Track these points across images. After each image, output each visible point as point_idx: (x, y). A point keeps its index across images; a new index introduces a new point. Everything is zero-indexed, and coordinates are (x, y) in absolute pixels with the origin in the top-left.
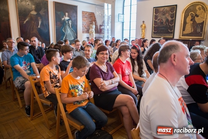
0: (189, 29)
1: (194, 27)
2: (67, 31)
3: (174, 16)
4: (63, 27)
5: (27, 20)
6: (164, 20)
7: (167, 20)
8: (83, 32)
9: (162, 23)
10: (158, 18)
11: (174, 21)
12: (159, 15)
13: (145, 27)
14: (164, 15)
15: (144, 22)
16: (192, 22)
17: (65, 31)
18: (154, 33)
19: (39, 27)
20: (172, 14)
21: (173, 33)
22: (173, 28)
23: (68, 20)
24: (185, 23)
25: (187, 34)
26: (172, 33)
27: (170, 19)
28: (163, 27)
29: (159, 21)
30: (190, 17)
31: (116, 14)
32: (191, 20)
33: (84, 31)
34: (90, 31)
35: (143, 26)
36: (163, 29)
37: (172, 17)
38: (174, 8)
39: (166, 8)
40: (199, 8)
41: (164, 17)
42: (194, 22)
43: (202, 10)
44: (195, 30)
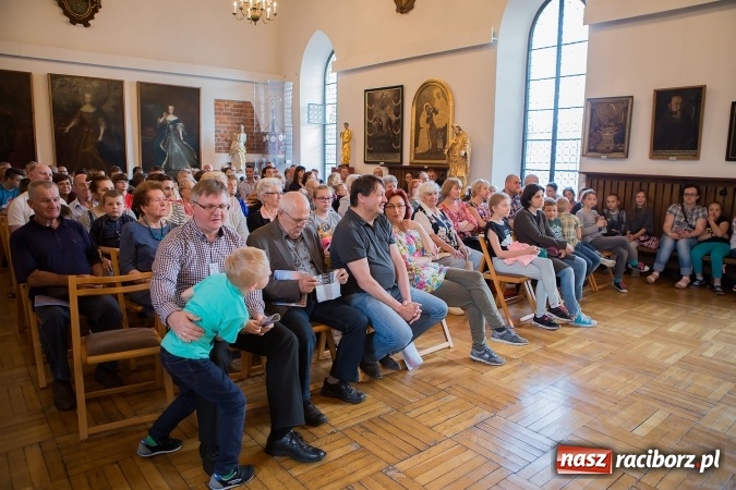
0: (425, 145)
1: (432, 137)
2: (172, 148)
3: (399, 111)
4: (162, 138)
5: (72, 124)
6: (384, 121)
7: (389, 120)
8: (218, 150)
9: (380, 127)
10: (374, 117)
11: (400, 124)
13: (350, 138)
14: (383, 108)
15: (346, 125)
16: (428, 126)
17: (167, 148)
18: (369, 151)
19: (100, 138)
21: (401, 151)
22: (399, 140)
23: (174, 123)
24: (418, 128)
26: (397, 151)
27: (394, 118)
29: (376, 123)
30: (426, 114)
31: (303, 104)
32: (428, 121)
33: (220, 149)
34: (232, 147)
35: (346, 134)
36: (383, 141)
37: (397, 115)
38: (399, 91)
39: (386, 92)
40: (438, 94)
41: (383, 112)
42: (432, 125)
43: (442, 99)
44: (435, 145)
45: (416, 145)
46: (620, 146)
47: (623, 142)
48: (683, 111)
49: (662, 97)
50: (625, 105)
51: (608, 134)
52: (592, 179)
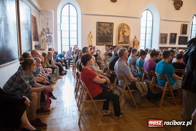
0: (122, 40)
1: (124, 38)
3: (112, 30)
6: (105, 32)
7: (108, 33)
9: (104, 34)
10: (101, 31)
11: (112, 34)
12: (102, 29)
13: (92, 37)
14: (105, 28)
15: (90, 32)
16: (123, 35)
20: (110, 29)
22: (112, 38)
24: (119, 35)
25: (121, 43)
26: (111, 41)
27: (109, 32)
28: (105, 37)
29: (102, 33)
30: (122, 32)
32: (122, 34)
35: (91, 35)
36: (105, 38)
37: (111, 31)
38: (111, 24)
39: (106, 24)
40: (126, 27)
41: (105, 30)
42: (124, 35)
43: (127, 29)
44: (125, 40)
45: (119, 40)
46: (165, 42)
47: (166, 41)
48: (174, 37)
49: (172, 34)
50: (166, 35)
51: (164, 40)
52: (161, 48)
